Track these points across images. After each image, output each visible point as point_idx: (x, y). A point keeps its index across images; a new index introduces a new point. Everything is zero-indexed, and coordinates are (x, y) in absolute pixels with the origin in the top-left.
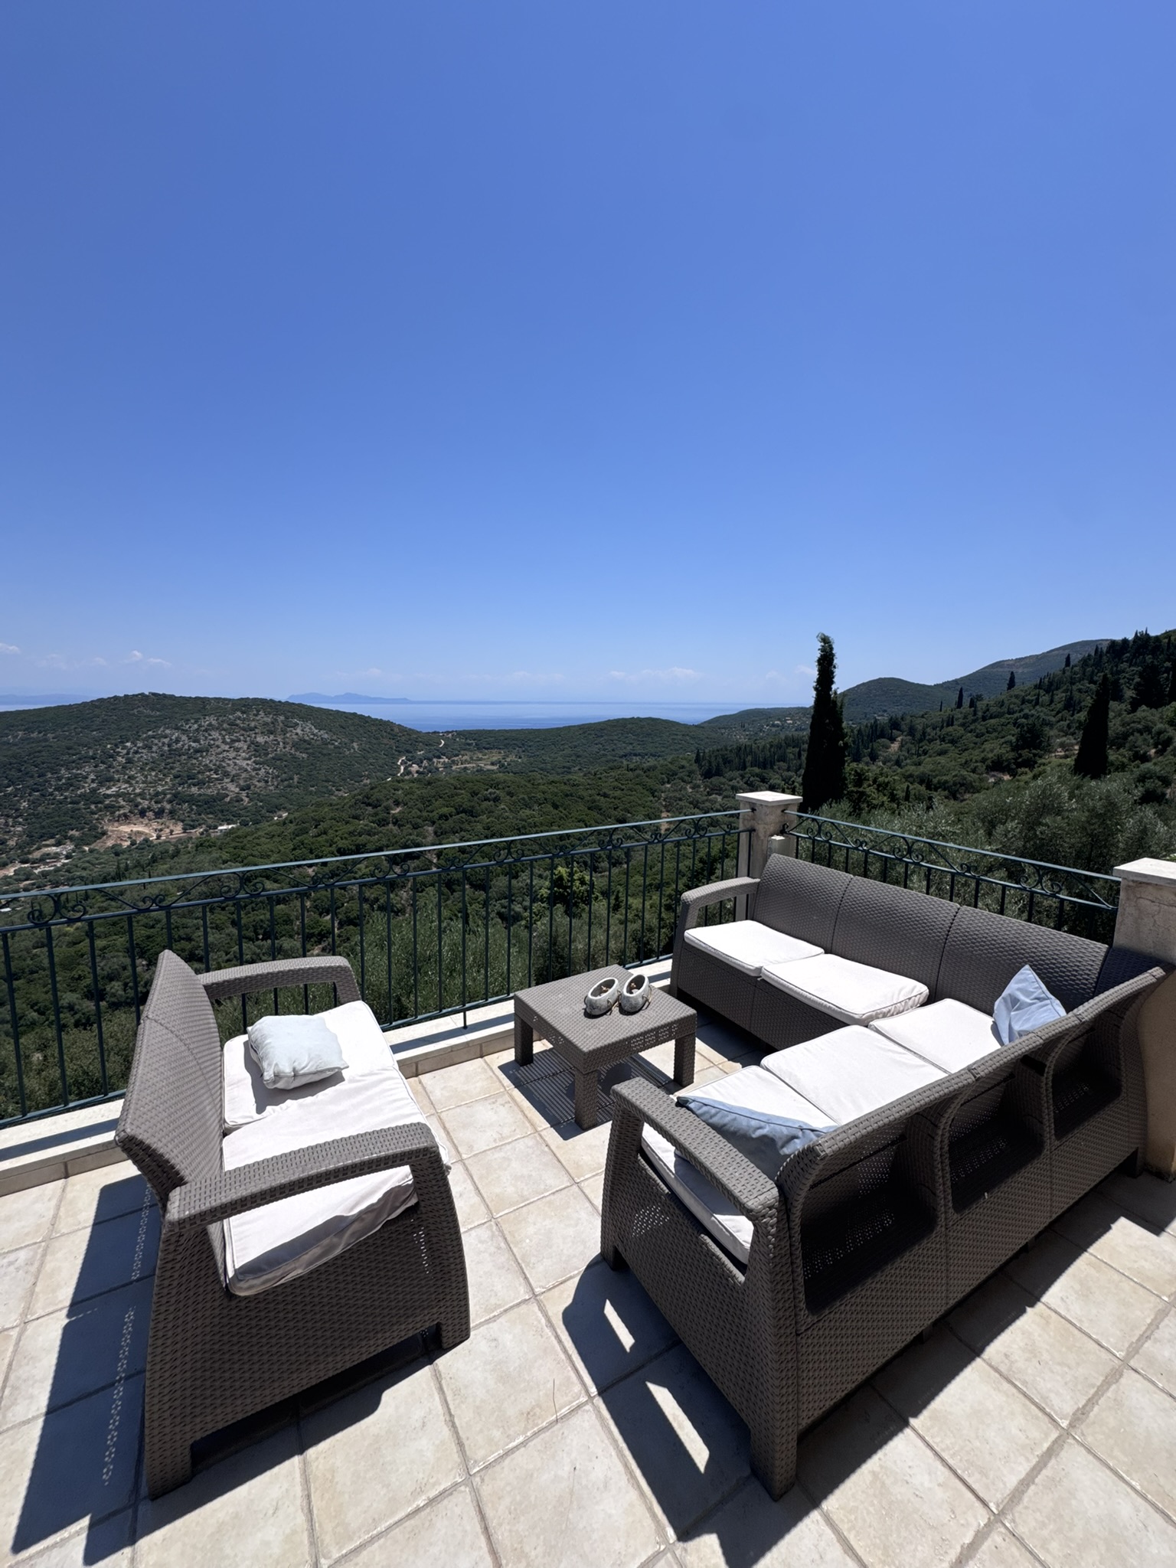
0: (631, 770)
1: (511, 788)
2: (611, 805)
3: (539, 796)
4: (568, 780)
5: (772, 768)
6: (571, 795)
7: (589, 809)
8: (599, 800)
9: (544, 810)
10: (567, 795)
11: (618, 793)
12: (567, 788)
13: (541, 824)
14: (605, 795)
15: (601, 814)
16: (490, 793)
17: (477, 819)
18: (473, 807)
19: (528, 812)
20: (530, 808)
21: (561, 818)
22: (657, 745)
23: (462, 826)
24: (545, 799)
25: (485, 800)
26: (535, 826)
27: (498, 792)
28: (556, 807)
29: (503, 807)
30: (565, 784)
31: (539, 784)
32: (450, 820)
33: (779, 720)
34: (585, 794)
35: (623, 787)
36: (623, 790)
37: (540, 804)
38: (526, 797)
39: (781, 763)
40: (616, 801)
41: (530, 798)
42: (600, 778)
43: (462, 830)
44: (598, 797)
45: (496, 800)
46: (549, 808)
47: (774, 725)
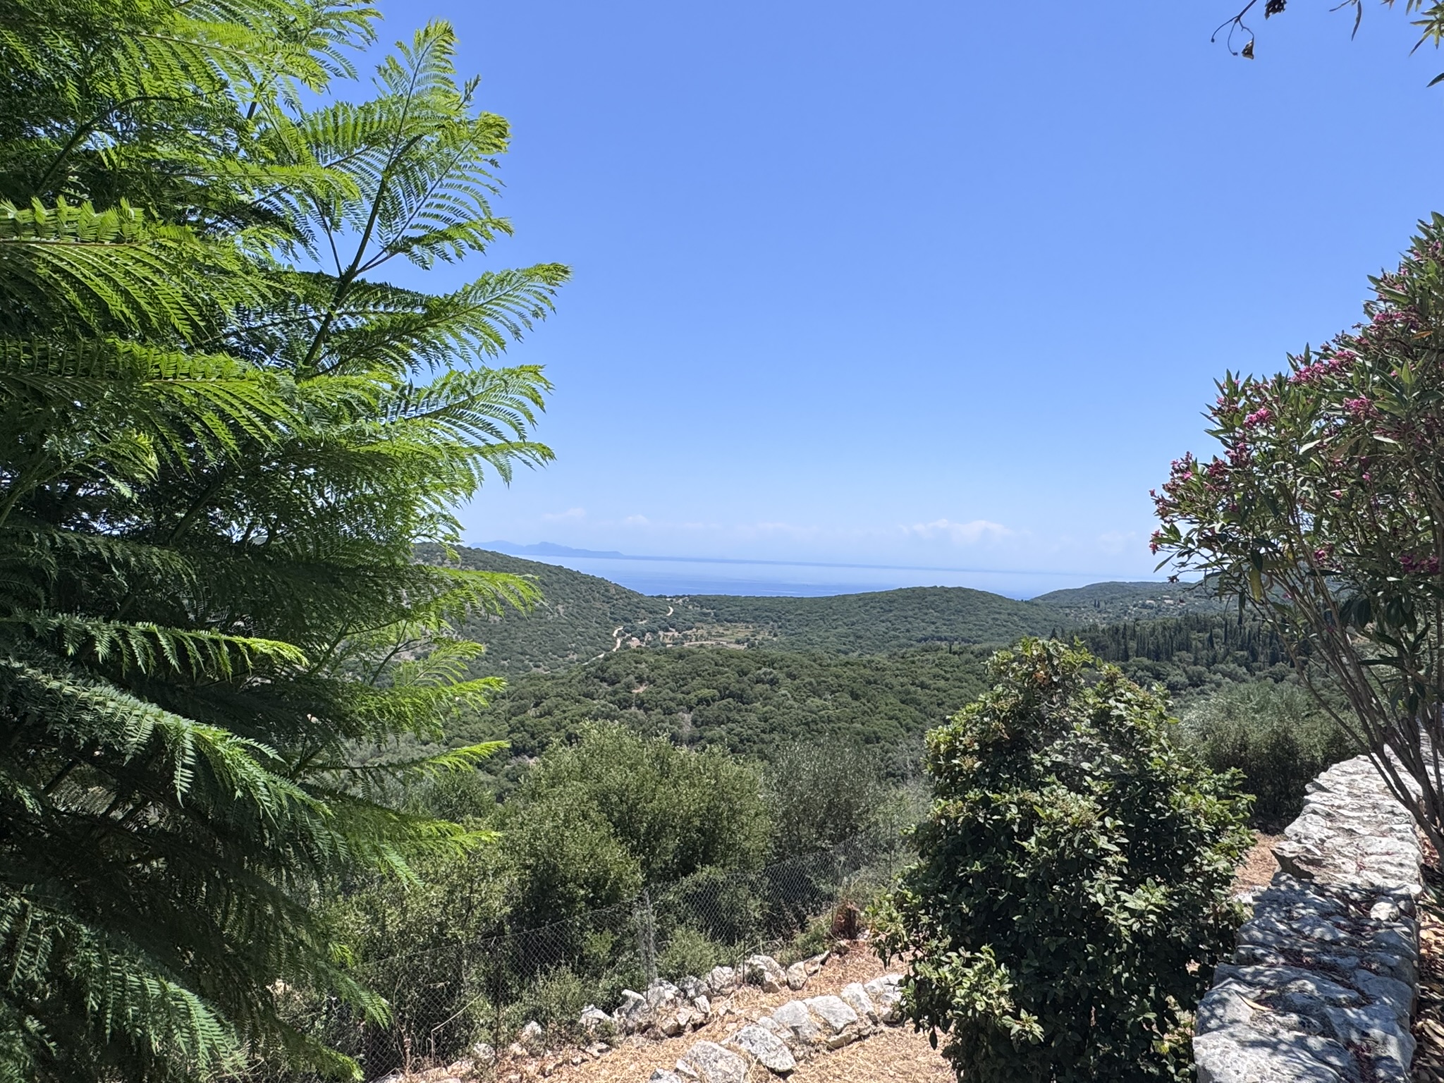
0: (955, 653)
1: (792, 669)
2: (934, 699)
3: (831, 680)
4: (869, 662)
5: (1169, 659)
6: (875, 682)
7: (903, 702)
8: (915, 692)
9: (841, 700)
10: (869, 683)
11: (942, 683)
12: (868, 672)
13: (839, 719)
14: (923, 686)
15: (921, 711)
16: (765, 674)
17: (748, 707)
18: (743, 690)
19: (818, 701)
20: (820, 697)
21: (864, 713)
22: (971, 626)
23: (730, 715)
24: (840, 686)
25: (757, 682)
26: (830, 721)
27: (775, 672)
28: (855, 697)
29: (783, 692)
30: (865, 667)
31: (829, 665)
32: (715, 706)
33: (1152, 598)
34: (894, 681)
35: (948, 675)
36: (947, 680)
37: (833, 692)
38: (812, 680)
39: (1184, 654)
40: (941, 695)
41: (819, 684)
42: (913, 662)
43: (729, 720)
44: (913, 688)
45: (773, 682)
46: (846, 698)
47: (1144, 606)
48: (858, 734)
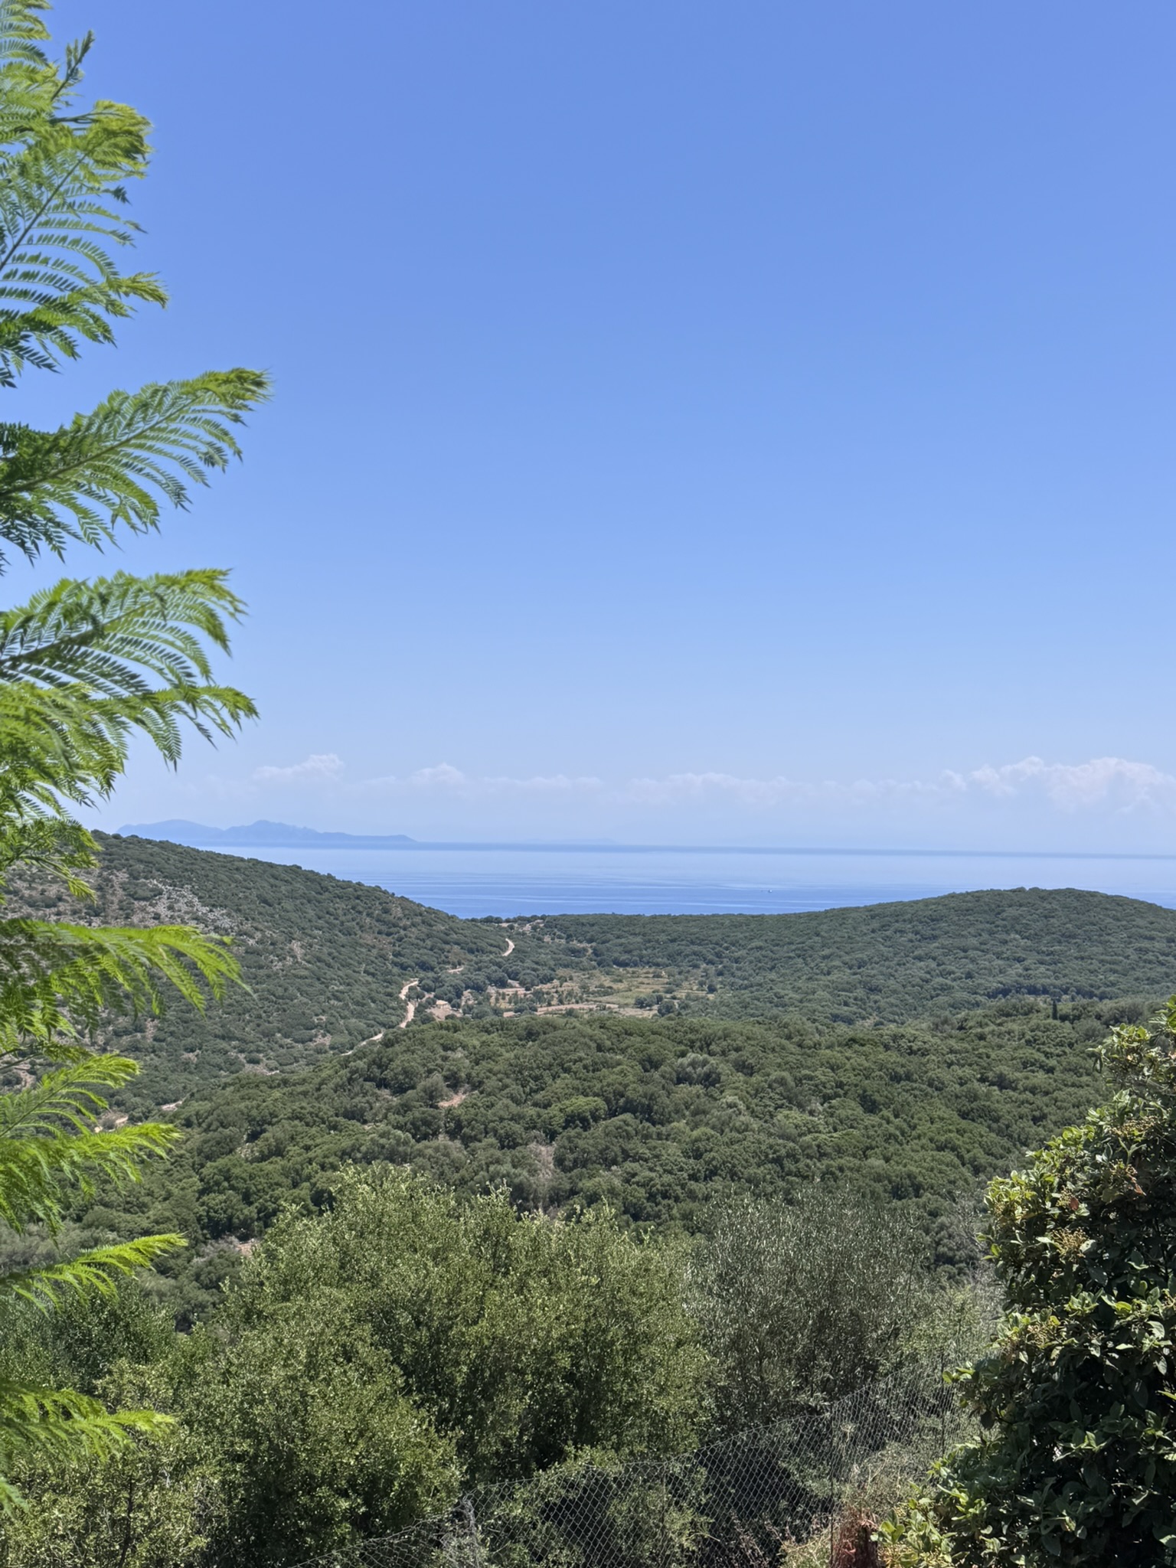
0: (1064, 1018)
1: (745, 1053)
2: (1025, 1110)
3: (821, 1075)
4: (895, 1038)
6: (908, 1077)
7: (964, 1115)
8: (988, 1096)
9: (840, 1112)
10: (896, 1078)
11: (1040, 1078)
12: (893, 1057)
13: (839, 1151)
14: (1002, 1083)
15: (999, 1132)
16: (693, 1064)
17: (663, 1130)
18: (652, 1097)
19: (796, 1116)
20: (801, 1107)
21: (889, 1137)
23: (628, 1146)
24: (840, 1085)
25: (680, 1081)
26: (822, 1155)
27: (712, 1060)
28: (870, 1106)
29: (730, 1099)
30: (887, 1047)
31: (816, 1046)
32: (599, 1129)
34: (945, 1075)
35: (1052, 1062)
36: (1051, 1070)
37: (826, 1098)
38: (786, 1074)
40: (1040, 1100)
41: (799, 1081)
42: (982, 1037)
43: (626, 1155)
44: (983, 1088)
45: (710, 1080)
46: (851, 1108)
48: (878, 1179)
